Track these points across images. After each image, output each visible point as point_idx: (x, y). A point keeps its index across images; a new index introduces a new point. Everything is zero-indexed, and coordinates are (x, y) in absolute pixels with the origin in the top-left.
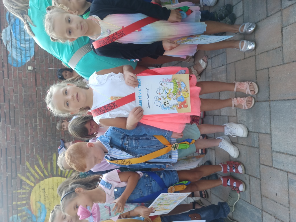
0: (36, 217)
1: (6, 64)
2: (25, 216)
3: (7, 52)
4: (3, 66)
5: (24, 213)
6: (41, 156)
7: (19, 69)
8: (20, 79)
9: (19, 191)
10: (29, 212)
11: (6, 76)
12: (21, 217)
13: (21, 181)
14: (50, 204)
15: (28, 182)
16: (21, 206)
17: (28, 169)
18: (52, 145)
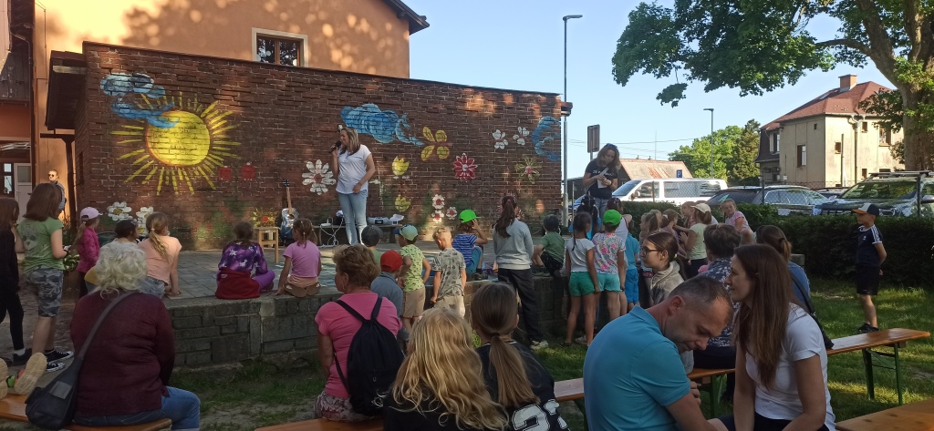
0: (158, 115)
1: (343, 103)
2: (162, 104)
3: (356, 107)
4: (341, 101)
5: (166, 103)
6: (238, 128)
7: (338, 116)
8: (328, 116)
9: (196, 100)
10: (166, 108)
11: (331, 102)
12: (161, 99)
13: (209, 104)
14: (174, 133)
15: (207, 111)
16: (177, 100)
17: (223, 112)
18: (251, 142)
